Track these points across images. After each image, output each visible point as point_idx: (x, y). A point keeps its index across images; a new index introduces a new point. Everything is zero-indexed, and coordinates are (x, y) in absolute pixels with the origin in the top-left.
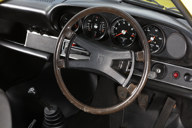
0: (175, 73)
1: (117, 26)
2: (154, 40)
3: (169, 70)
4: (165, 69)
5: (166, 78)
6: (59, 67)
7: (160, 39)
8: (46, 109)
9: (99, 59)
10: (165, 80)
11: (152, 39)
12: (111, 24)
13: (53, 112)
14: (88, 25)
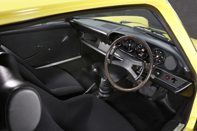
0: (167, 77)
1: (140, 46)
2: (159, 57)
3: (164, 74)
4: (162, 73)
5: (161, 78)
6: (107, 63)
7: (162, 57)
8: (102, 79)
9: (126, 63)
10: (161, 79)
11: (157, 56)
12: (137, 45)
13: (105, 80)
14: (126, 43)
